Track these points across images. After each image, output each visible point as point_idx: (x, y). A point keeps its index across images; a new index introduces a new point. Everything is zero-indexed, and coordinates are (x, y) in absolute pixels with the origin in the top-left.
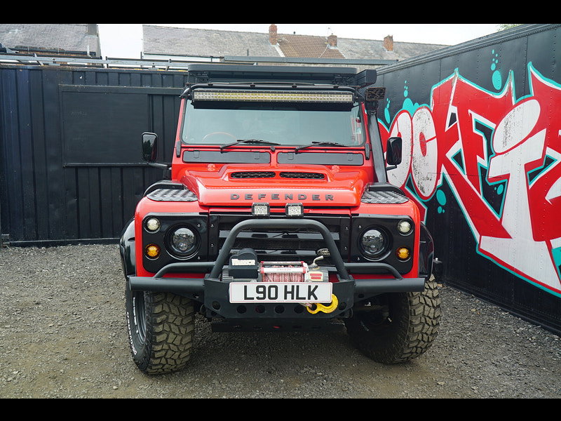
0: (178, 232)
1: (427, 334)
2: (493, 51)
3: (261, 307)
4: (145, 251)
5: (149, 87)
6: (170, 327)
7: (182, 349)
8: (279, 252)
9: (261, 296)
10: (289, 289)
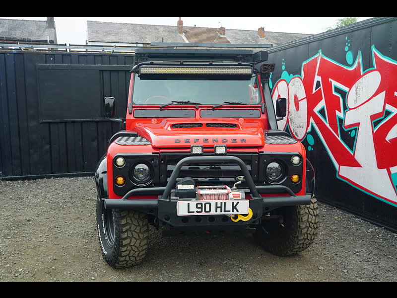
0: (137, 167)
1: (310, 235)
2: (346, 38)
3: (198, 218)
4: (115, 181)
5: (100, 65)
6: (132, 234)
7: (140, 250)
8: (207, 180)
9: (200, 210)
10: (219, 205)
